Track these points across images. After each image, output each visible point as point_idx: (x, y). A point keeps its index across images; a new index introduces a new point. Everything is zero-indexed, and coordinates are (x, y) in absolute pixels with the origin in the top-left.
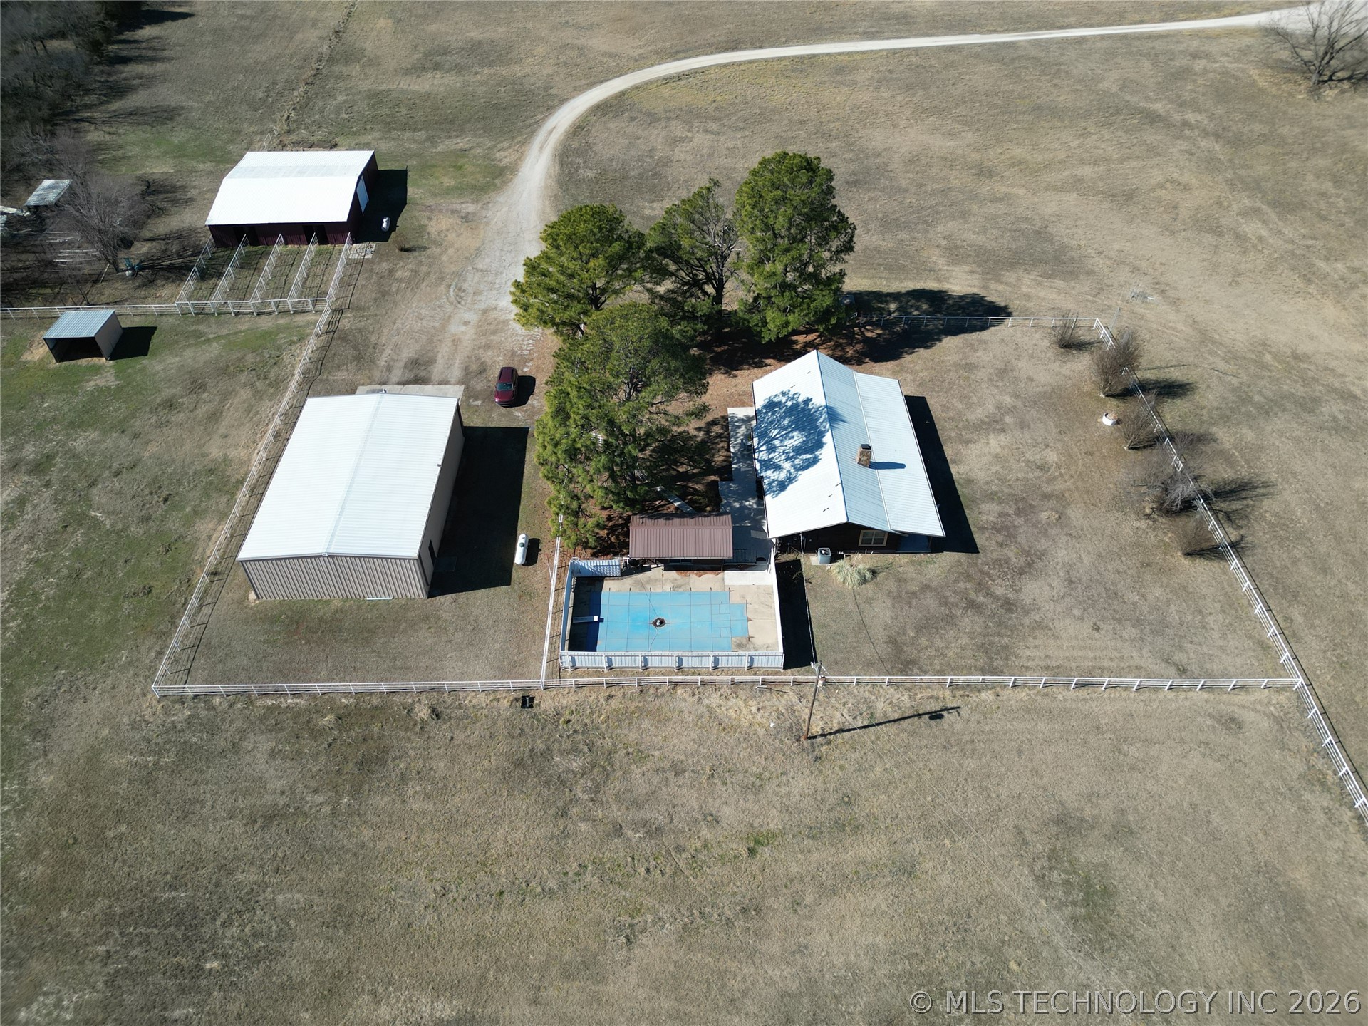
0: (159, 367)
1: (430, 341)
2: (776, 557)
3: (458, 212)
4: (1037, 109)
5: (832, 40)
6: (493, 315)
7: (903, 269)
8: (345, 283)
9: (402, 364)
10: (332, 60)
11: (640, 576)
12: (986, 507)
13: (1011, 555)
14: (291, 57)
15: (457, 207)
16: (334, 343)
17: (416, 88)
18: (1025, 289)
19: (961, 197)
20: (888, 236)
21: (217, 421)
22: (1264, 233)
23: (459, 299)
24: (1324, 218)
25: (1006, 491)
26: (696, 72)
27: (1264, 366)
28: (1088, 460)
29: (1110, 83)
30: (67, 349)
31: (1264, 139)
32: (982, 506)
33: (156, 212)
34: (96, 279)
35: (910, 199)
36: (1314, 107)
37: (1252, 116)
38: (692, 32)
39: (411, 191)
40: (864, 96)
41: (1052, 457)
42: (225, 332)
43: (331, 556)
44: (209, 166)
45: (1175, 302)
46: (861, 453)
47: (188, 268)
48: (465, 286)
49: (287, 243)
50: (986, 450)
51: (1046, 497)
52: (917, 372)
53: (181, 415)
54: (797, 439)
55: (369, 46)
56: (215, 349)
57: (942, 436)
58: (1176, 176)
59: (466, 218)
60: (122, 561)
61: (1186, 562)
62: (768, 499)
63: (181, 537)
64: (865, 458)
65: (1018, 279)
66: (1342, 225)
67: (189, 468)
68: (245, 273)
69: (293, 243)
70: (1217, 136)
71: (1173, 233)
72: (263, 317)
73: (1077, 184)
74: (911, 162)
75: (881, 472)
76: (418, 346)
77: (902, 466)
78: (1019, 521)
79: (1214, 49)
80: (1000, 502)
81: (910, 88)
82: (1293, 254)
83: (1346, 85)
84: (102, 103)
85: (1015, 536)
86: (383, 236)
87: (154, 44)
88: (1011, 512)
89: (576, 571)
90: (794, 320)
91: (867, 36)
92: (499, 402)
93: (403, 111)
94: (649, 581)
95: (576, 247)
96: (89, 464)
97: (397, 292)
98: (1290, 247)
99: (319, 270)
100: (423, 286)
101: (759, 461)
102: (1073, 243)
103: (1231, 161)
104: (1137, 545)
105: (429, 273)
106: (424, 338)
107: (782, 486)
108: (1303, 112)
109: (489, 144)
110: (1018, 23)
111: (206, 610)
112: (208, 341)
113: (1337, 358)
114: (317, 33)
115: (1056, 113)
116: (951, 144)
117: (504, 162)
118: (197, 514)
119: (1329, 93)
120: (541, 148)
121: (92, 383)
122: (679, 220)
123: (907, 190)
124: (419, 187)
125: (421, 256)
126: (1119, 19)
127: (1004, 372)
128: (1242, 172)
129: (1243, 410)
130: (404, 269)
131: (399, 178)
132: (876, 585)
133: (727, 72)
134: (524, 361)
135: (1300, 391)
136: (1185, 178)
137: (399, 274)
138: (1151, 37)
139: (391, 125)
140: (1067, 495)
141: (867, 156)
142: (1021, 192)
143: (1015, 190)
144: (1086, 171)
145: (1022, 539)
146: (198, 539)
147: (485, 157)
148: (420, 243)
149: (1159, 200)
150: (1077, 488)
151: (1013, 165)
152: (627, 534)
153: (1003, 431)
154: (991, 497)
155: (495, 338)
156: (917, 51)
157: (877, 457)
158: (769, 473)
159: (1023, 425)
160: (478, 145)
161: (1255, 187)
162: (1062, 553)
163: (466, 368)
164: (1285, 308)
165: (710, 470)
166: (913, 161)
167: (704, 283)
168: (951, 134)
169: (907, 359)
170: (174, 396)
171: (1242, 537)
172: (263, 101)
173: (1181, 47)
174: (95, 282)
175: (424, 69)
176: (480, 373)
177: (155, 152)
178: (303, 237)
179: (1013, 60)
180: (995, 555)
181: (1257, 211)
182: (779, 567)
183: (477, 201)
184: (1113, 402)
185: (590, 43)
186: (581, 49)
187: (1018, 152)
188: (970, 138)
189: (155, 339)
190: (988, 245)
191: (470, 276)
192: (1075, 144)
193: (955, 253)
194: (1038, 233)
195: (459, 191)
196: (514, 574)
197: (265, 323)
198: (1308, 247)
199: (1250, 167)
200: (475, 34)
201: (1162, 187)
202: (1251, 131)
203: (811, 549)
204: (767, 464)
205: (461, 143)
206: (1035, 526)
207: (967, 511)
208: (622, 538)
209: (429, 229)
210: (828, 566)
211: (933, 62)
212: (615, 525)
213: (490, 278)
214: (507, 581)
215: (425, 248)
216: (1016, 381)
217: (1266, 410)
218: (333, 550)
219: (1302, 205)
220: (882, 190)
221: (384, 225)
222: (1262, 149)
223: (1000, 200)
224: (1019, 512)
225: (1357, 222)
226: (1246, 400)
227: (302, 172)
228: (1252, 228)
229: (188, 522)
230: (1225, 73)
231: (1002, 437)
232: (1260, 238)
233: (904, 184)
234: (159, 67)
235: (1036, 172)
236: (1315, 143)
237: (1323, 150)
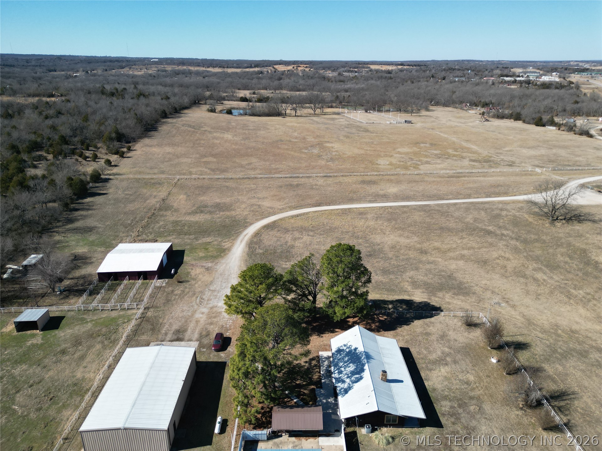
0: (62, 334)
1: (186, 321)
2: (344, 429)
3: (204, 266)
4: (442, 228)
5: (357, 203)
6: (215, 309)
7: (393, 290)
8: (152, 296)
9: (172, 332)
10: (160, 209)
11: (276, 440)
12: (444, 403)
13: (459, 429)
14: (144, 208)
15: (204, 264)
16: (143, 323)
17: (192, 219)
18: (447, 300)
19: (415, 261)
20: (385, 276)
21: (83, 360)
22: (545, 278)
23: (201, 303)
24: (569, 272)
25: (452, 395)
26: (304, 214)
27: (559, 336)
28: (488, 379)
29: (469, 219)
30: (23, 326)
31: (537, 241)
32: (442, 403)
33: (77, 267)
34: (43, 296)
35: (393, 262)
36: (553, 229)
37: (529, 232)
38: (302, 200)
39: (185, 258)
40: (371, 223)
41: (471, 378)
42: (95, 318)
43: (125, 429)
44: (103, 249)
45: (514, 307)
46: (382, 375)
47: (85, 291)
48: (204, 297)
49: (129, 280)
50: (440, 374)
51: (471, 398)
52: (404, 336)
53: (67, 357)
54: (352, 367)
55: (175, 205)
56: (89, 326)
57: (419, 366)
58: (503, 254)
59: (208, 269)
60: (21, 433)
61: (545, 434)
62: (340, 398)
63: (54, 419)
64: (384, 377)
65: (444, 296)
66: (578, 275)
67: (66, 383)
68: (109, 292)
69: (132, 279)
70: (517, 240)
71: (506, 277)
72: (113, 311)
73: (462, 257)
74: (392, 247)
75: (392, 384)
76: (180, 324)
77: (402, 381)
78: (460, 411)
79: (508, 207)
80: (450, 400)
81: (389, 220)
82: (560, 287)
83: (564, 221)
84: (63, 225)
85: (460, 419)
86: (171, 276)
87: (90, 204)
88: (456, 406)
89: (245, 437)
90: (348, 311)
91: (370, 202)
92: (214, 350)
93: (186, 228)
94: (281, 443)
95: (254, 280)
96: (19, 381)
97: (174, 300)
98: (558, 284)
99: (142, 291)
100: (186, 297)
101: (335, 378)
102: (465, 281)
103: (524, 249)
104: (519, 424)
105: (189, 292)
106: (183, 320)
107: (346, 391)
108: (549, 231)
109: (220, 240)
110: (430, 198)
112: (87, 322)
113: (591, 332)
114: (156, 200)
115: (449, 230)
116: (408, 241)
117: (226, 247)
118: (64, 406)
119: (558, 224)
120: (241, 241)
121: (30, 342)
122: (297, 269)
123: (392, 259)
124: (189, 256)
125: (187, 285)
126: (469, 196)
127: (443, 337)
128: (530, 253)
129: (554, 356)
130: (178, 290)
131: (181, 254)
132: (395, 445)
133: (316, 214)
134: (227, 330)
135: (578, 347)
136: (507, 255)
137: (176, 292)
138: (482, 203)
139: (180, 233)
140: (481, 397)
141: (374, 245)
142: (440, 260)
143: (437, 259)
144: (465, 252)
145: (463, 420)
146: (62, 420)
147: (218, 245)
148: (187, 279)
149: (498, 264)
150: (485, 393)
151: (435, 249)
152: (271, 417)
153: (446, 364)
154: (445, 398)
155: (215, 320)
156: (391, 207)
157: (390, 377)
158: (339, 384)
159: (455, 362)
160: (215, 240)
161: (537, 259)
162: (484, 428)
163: (201, 333)
164: (562, 309)
165: (311, 382)
166: (393, 247)
167: (308, 295)
168: (408, 237)
169: (399, 330)
170: (66, 348)
171: (569, 421)
172: (130, 225)
173: (495, 207)
174: (43, 297)
175: (197, 213)
176: (207, 336)
177: (81, 244)
178: (137, 277)
179: (429, 211)
180: (451, 429)
181: (540, 269)
182: (346, 435)
183: (213, 262)
184: (494, 352)
185: (263, 204)
186: (259, 206)
187: (437, 244)
188: (416, 239)
189: (64, 322)
190: (429, 281)
191: (207, 293)
192: (459, 242)
193: (415, 284)
194: (449, 276)
195: (206, 258)
196: (214, 439)
197: (114, 314)
198: (566, 284)
199: (534, 251)
200: (218, 201)
201: (498, 259)
202: (531, 237)
203: (361, 425)
204: (339, 380)
205: (208, 240)
206: (468, 413)
207: (435, 405)
208: (268, 419)
209: (191, 273)
210: (371, 435)
211: (397, 211)
212: (265, 412)
213: (215, 294)
214: (210, 443)
215: (188, 281)
216: (449, 341)
217: (565, 356)
218: (128, 425)
219: (558, 267)
220: (382, 258)
221: (172, 272)
222: (537, 244)
223: (431, 263)
224: (460, 406)
225: (583, 274)
226: (555, 351)
227: (141, 251)
228: (539, 276)
229: (59, 411)
230: (515, 216)
231: (446, 367)
232: (544, 280)
233: (390, 256)
234: (90, 212)
235: (445, 252)
236: (558, 243)
237: (561, 245)
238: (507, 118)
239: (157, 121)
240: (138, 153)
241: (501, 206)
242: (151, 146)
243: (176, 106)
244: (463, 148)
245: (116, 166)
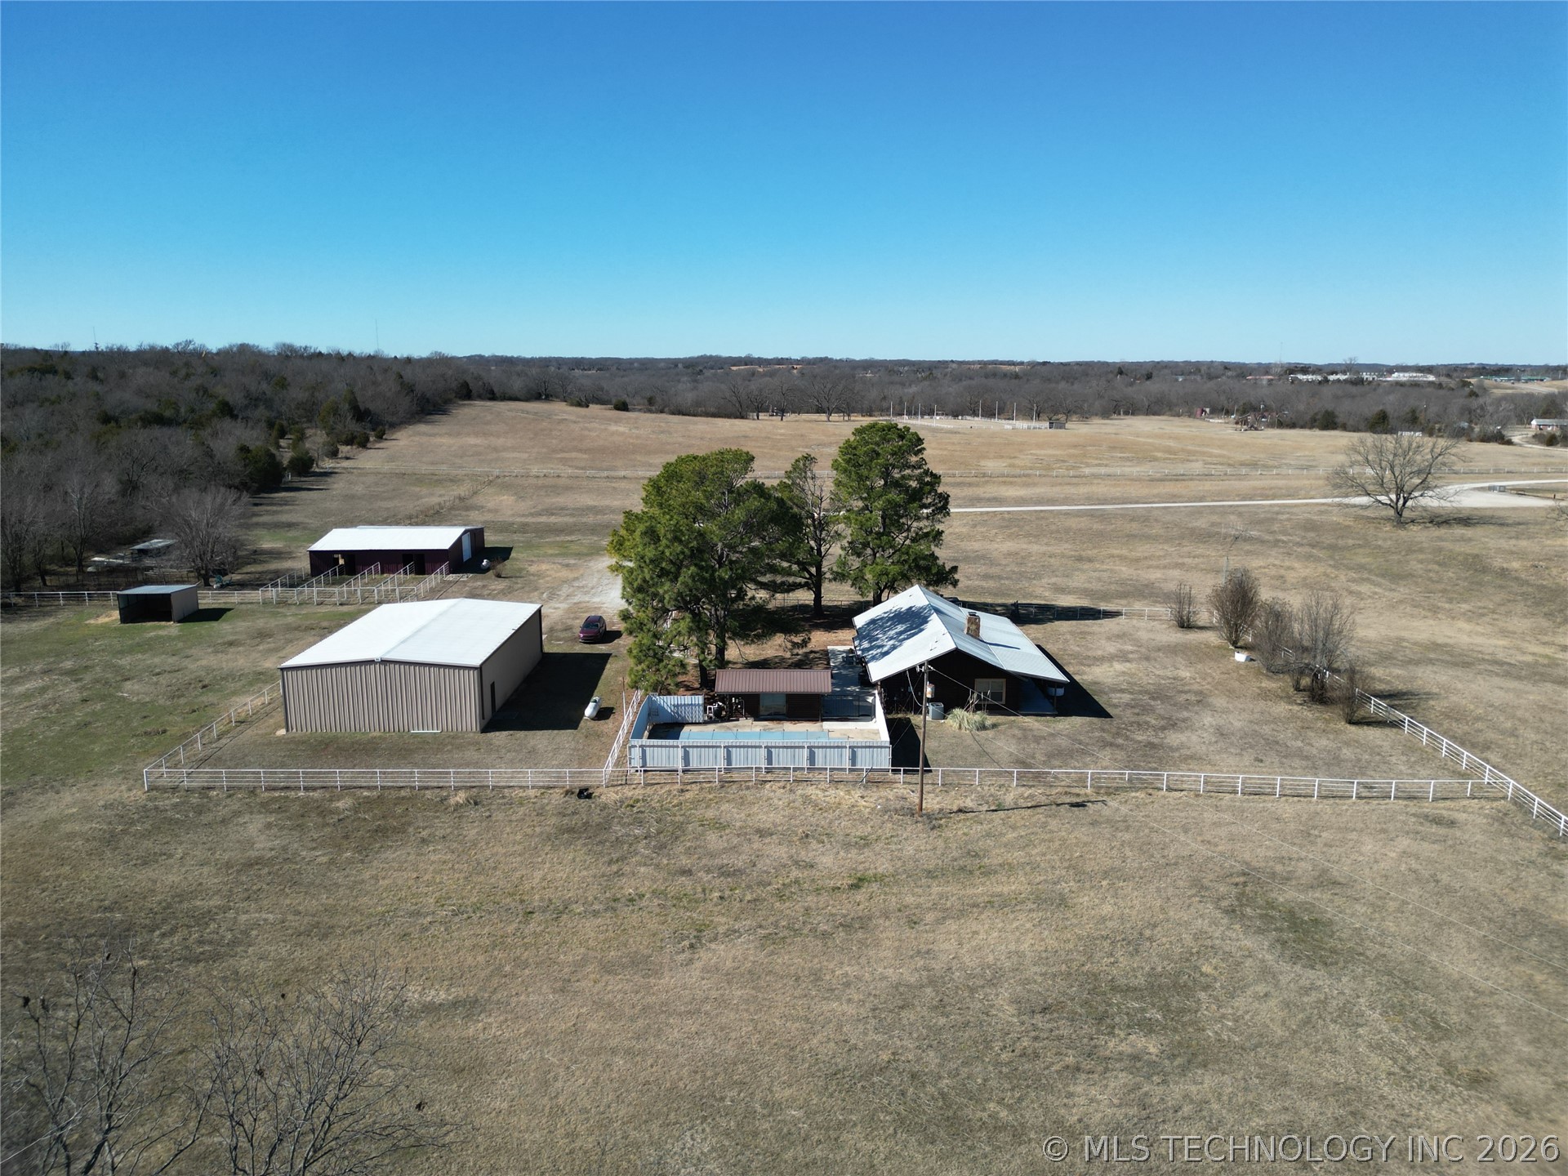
0: (228, 627)
2: (884, 711)
4: (1131, 536)
6: (583, 605)
8: (434, 590)
11: (726, 724)
12: (1117, 695)
13: (1149, 719)
15: (560, 561)
17: (531, 520)
18: (1137, 607)
19: (1063, 569)
22: (1378, 590)
23: (551, 598)
24: (1438, 582)
25: (1137, 688)
27: (1404, 647)
28: (1225, 676)
29: (1199, 523)
31: (1360, 546)
32: (1112, 695)
33: (257, 562)
35: (1012, 568)
36: (1403, 533)
37: (1342, 537)
39: (514, 555)
41: (1185, 674)
42: (304, 612)
43: (384, 662)
48: (558, 594)
49: (383, 573)
50: (1111, 669)
51: (1182, 692)
53: (241, 649)
54: (901, 628)
55: (489, 505)
56: (290, 619)
58: (1277, 562)
60: (139, 718)
61: (1352, 728)
62: (872, 666)
63: (212, 705)
64: (973, 627)
65: (1129, 603)
66: (1458, 585)
67: (238, 671)
69: (389, 571)
70: (1312, 546)
73: (1179, 566)
74: (1010, 554)
75: (993, 647)
77: (1017, 648)
78: (1155, 703)
79: (1295, 511)
80: (1131, 693)
81: (1004, 527)
82: (1413, 600)
83: (1429, 525)
85: (1152, 710)
88: (1145, 698)
89: (653, 711)
92: (582, 642)
93: (515, 527)
94: (736, 726)
96: (129, 670)
98: (1408, 597)
100: (515, 593)
103: (1330, 556)
104: (1293, 718)
105: (523, 588)
107: (886, 653)
108: (1392, 535)
109: (595, 539)
111: (223, 741)
112: (285, 616)
113: (1482, 646)
114: (443, 499)
115: (1148, 537)
116: (1049, 548)
119: (1414, 528)
121: (153, 634)
123: (1007, 565)
124: (522, 553)
125: (519, 580)
127: (1122, 636)
128: (1345, 561)
129: (1388, 661)
130: (499, 585)
131: (504, 551)
132: (998, 731)
134: (614, 624)
135: (1448, 658)
137: (492, 587)
139: (501, 531)
140: (1206, 692)
142: (1124, 568)
143: (1117, 568)
144: (1187, 560)
145: (1160, 712)
146: (231, 705)
147: (590, 545)
148: (518, 575)
149: (1265, 574)
150: (1216, 689)
151: (1113, 557)
153: (1128, 661)
154: (1121, 691)
158: (872, 652)
159: (1148, 659)
160: (584, 540)
161: (1360, 568)
162: (1208, 720)
163: (552, 628)
164: (1415, 624)
168: (1048, 545)
170: (236, 640)
173: (1263, 510)
175: (541, 514)
176: (564, 631)
177: (268, 538)
178: (401, 566)
179: (1103, 516)
180: (1131, 720)
181: (1368, 580)
182: (888, 721)
183: (578, 561)
184: (1243, 651)
187: (1116, 552)
188: (1067, 546)
189: (229, 614)
190: (1095, 588)
191: (565, 589)
192: (1172, 549)
193: (1061, 590)
194: (1145, 585)
195: (563, 555)
196: (582, 724)
197: (346, 608)
198: (1427, 597)
199: (1352, 559)
202: (1346, 543)
204: (870, 649)
205: (568, 539)
206: (1173, 705)
209: (529, 569)
210: (942, 720)
213: (586, 590)
214: (575, 727)
215: (521, 577)
216: (1136, 640)
217: (1415, 663)
218: (388, 657)
219: (1411, 576)
221: (483, 564)
222: (1361, 551)
223: (1103, 571)
224: (1154, 699)
226: (1390, 658)
228: (1365, 588)
229: (224, 697)
230: (1309, 520)
231: (1127, 664)
232: (1375, 593)
233: (1004, 562)
234: (287, 507)
235: (1137, 560)
236: (1411, 549)
237: (1421, 550)
238: (1302, 427)
239: (448, 401)
240: (401, 443)
241: (1276, 509)
242: (434, 435)
245: (347, 458)
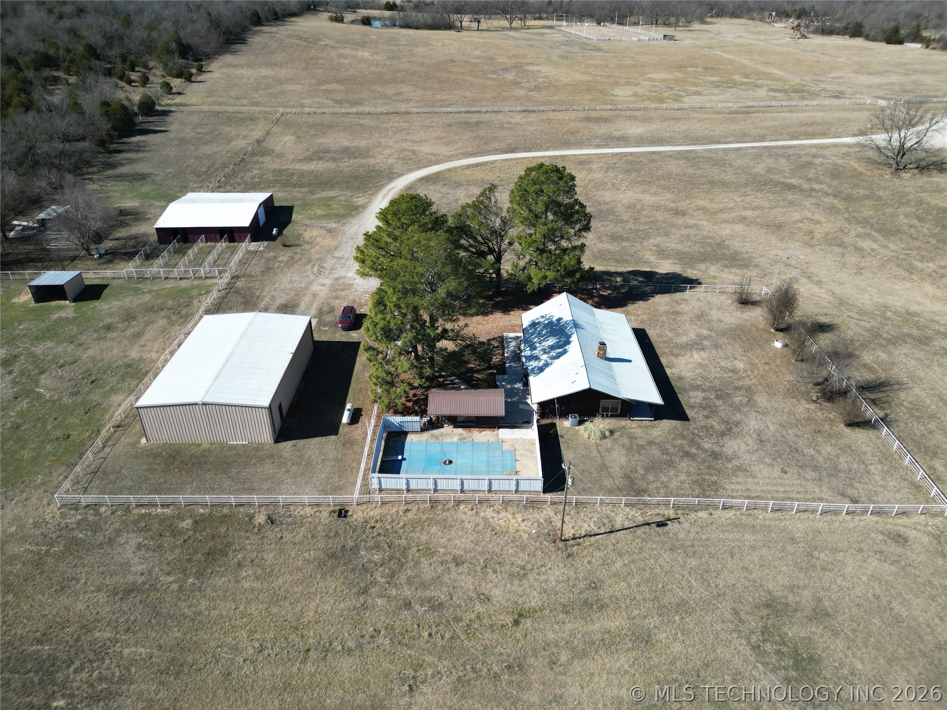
0: (106, 307)
1: (297, 295)
2: (538, 421)
3: (325, 227)
4: (712, 183)
5: (576, 149)
6: (342, 281)
7: (626, 261)
8: (242, 263)
9: (276, 307)
10: (253, 154)
11: (435, 432)
12: (694, 394)
13: (714, 423)
14: (227, 152)
15: (325, 225)
16: (230, 295)
17: (306, 168)
18: (712, 273)
19: (664, 225)
20: (615, 244)
21: (140, 337)
22: (875, 246)
23: (320, 272)
24: (916, 239)
25: (707, 384)
26: (487, 163)
27: (888, 319)
28: (767, 367)
29: (759, 169)
30: (45, 294)
31: (867, 197)
32: (691, 393)
33: (123, 224)
34: (74, 259)
35: (630, 225)
36: (897, 182)
37: (856, 186)
38: (485, 144)
39: (294, 217)
40: (598, 176)
41: (740, 365)
42: (156, 288)
43: (204, 404)
44: (163, 203)
45: (819, 283)
46: (599, 348)
47: (136, 253)
48: (325, 265)
49: (207, 242)
50: (691, 360)
51: (737, 388)
52: (638, 315)
53: (115, 334)
54: (551, 341)
55: (278, 149)
56: (147, 297)
57: (658, 351)
58: (810, 215)
59: (330, 231)
60: (51, 419)
61: (848, 431)
63: (98, 404)
64: (602, 352)
65: (707, 268)
66: (929, 242)
67: (114, 363)
68: (176, 256)
69: (211, 241)
70: (835, 196)
71: (812, 246)
72: (183, 281)
73: (743, 220)
74: (629, 207)
75: (614, 364)
76: (288, 297)
77: (630, 361)
78: (719, 403)
79: (826, 153)
80: (704, 391)
81: (627, 172)
82: (897, 258)
83: (916, 171)
84: (99, 172)
85: (716, 412)
86: (273, 238)
87: (141, 144)
88: (712, 397)
89: (387, 425)
90: (551, 275)
91: (598, 146)
92: (342, 327)
93: (295, 178)
94: (442, 435)
96: (43, 361)
97: (278, 268)
98: (894, 254)
99: (226, 256)
100: (296, 265)
101: (525, 357)
102: (743, 250)
103: (846, 208)
104: (809, 419)
105: (301, 259)
106: (293, 293)
107: (541, 369)
108: (890, 184)
109: (349, 194)
110: (696, 141)
111: (107, 450)
112: (143, 293)
113: (939, 315)
114: (246, 141)
115: (724, 184)
116: (656, 199)
117: (359, 203)
118: (113, 390)
119: (906, 175)
120: (384, 197)
121: (56, 315)
122: (470, 211)
123: (627, 221)
124: (300, 214)
125: (298, 250)
126: (763, 138)
127: (700, 316)
128: (856, 214)
129: (876, 341)
130: (285, 256)
131: (287, 212)
132: (614, 440)
133: (508, 163)
134: (362, 306)
135: (916, 332)
136: (816, 217)
137: (280, 259)
138: (783, 147)
139: (285, 185)
140: (753, 387)
141: (600, 204)
142: (705, 223)
143: (701, 222)
144: (748, 213)
145: (722, 414)
146: (110, 406)
147: (346, 201)
148: (297, 242)
149: (800, 229)
150: (760, 384)
151: (699, 209)
152: (426, 405)
153: (703, 349)
154: (697, 388)
155: (343, 293)
156: (631, 154)
157: (610, 354)
158: (531, 363)
159: (716, 346)
160: (342, 195)
161: (865, 222)
162: (753, 423)
163: (320, 309)
164: (896, 287)
165: (490, 367)
166: (631, 207)
167: (487, 254)
168: (656, 194)
169: (631, 307)
170: (112, 323)
171: (887, 415)
172: (205, 173)
173: (805, 152)
174: (73, 261)
175: (312, 159)
176: (330, 312)
177: (129, 196)
178: (218, 236)
179: (694, 158)
180: (702, 423)
181: (869, 235)
182: (540, 428)
183: (339, 222)
184: (780, 335)
185: (420, 149)
186: (414, 152)
187: (701, 203)
188: (669, 196)
189: (106, 291)
190: (685, 250)
191: (329, 260)
192: (739, 199)
193: (662, 253)
194: (719, 244)
195: (327, 217)
196: (341, 430)
197: (184, 284)
198: (907, 254)
199: (860, 212)
200: (346, 144)
201: (801, 222)
202: (858, 193)
203: (564, 415)
204: (530, 358)
205: (331, 194)
206: (731, 406)
207: (680, 396)
208: (423, 407)
209: (305, 236)
210: (577, 428)
211: (642, 159)
212: (419, 399)
213: (343, 262)
214: (336, 433)
215: (299, 245)
216: (709, 321)
217: (894, 341)
218: (207, 400)
219: (899, 231)
220: (611, 221)
221: (274, 232)
222: (867, 202)
223: (691, 227)
224: (718, 397)
225: (939, 241)
226: (878, 336)
227: (223, 201)
228: (866, 244)
229: (106, 396)
230: (835, 164)
231: (702, 353)
232: (873, 250)
233: (625, 218)
234: (141, 155)
235: (714, 213)
236: (902, 200)
237: (908, 203)
238: (837, 34)
239: (245, 29)
240: (215, 75)
241: (814, 151)
242: (236, 66)
243: (278, 10)
244: (759, 74)
245: (179, 94)
